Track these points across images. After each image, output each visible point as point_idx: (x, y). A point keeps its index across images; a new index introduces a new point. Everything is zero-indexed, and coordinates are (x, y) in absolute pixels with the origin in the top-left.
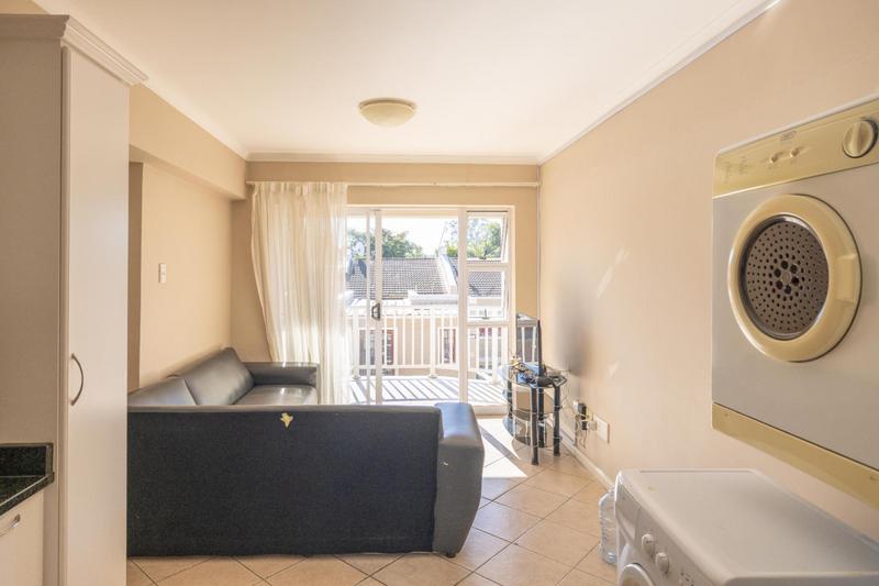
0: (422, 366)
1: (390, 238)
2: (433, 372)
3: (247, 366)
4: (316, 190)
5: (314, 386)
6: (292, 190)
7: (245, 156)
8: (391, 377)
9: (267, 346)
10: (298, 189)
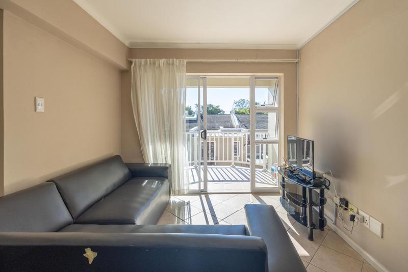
0: (228, 161)
1: (213, 108)
2: (233, 164)
3: (128, 165)
4: (168, 64)
5: (167, 178)
6: (154, 63)
7: (127, 43)
8: (212, 166)
9: (141, 153)
10: (157, 62)
